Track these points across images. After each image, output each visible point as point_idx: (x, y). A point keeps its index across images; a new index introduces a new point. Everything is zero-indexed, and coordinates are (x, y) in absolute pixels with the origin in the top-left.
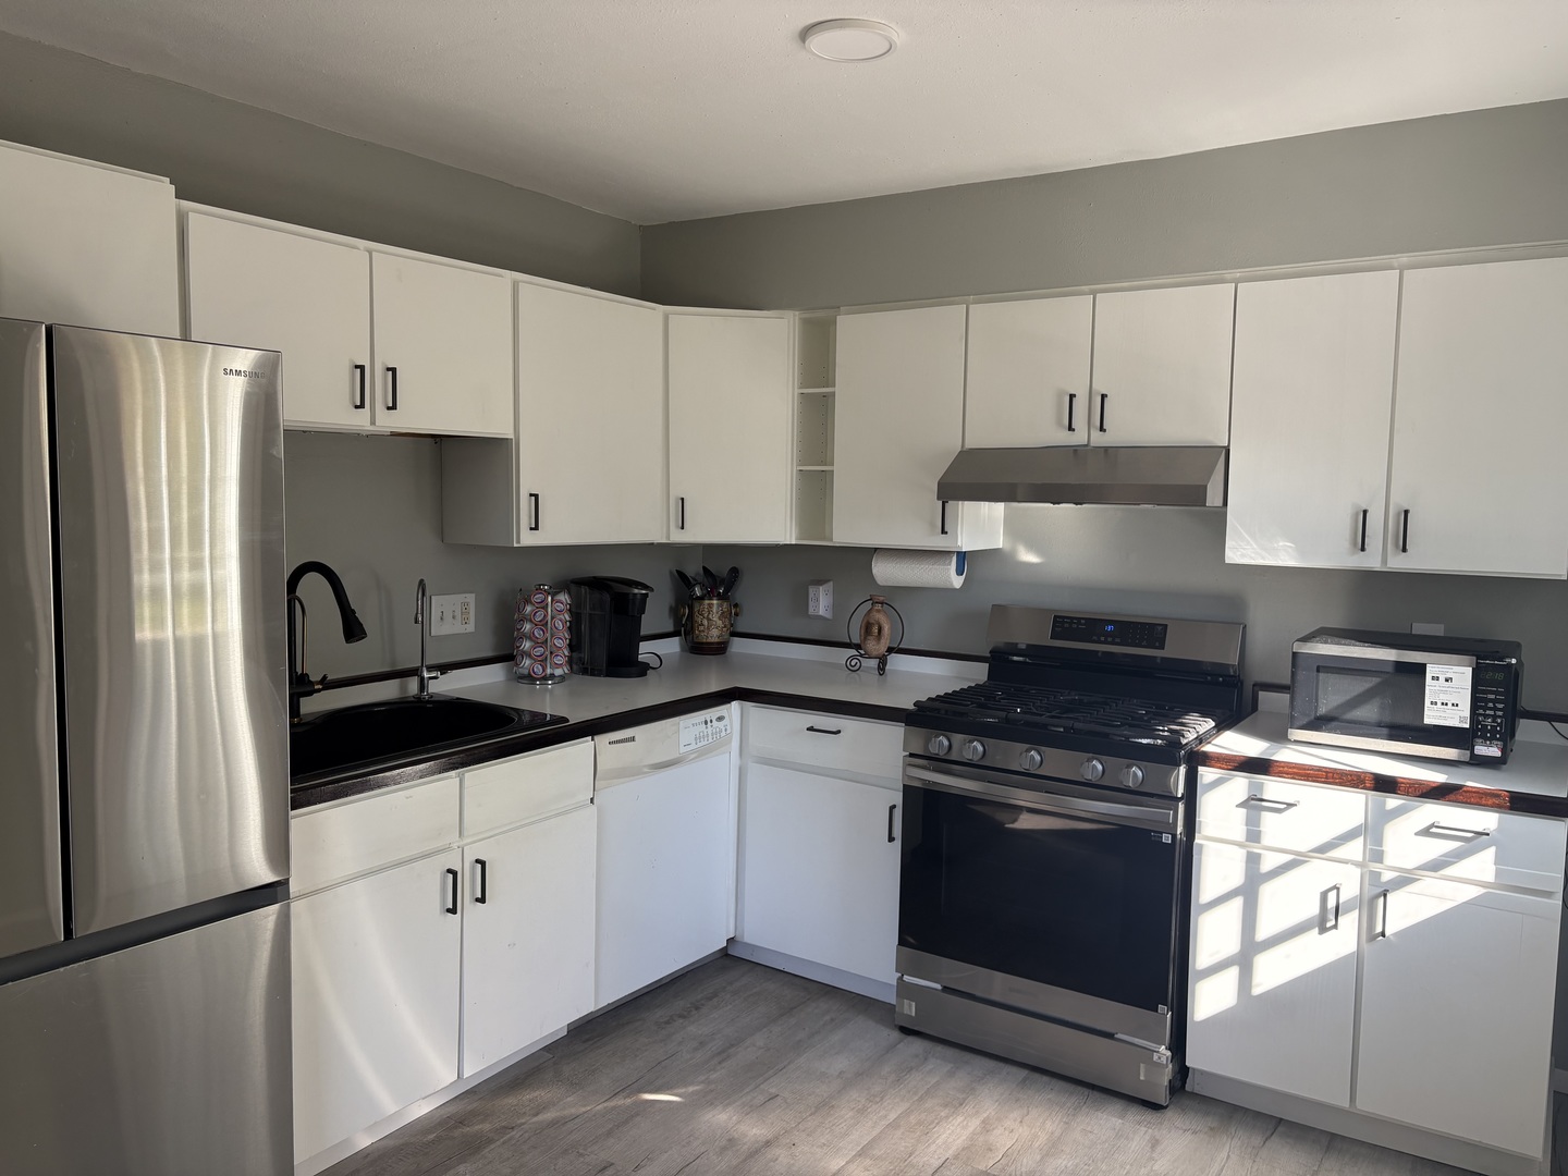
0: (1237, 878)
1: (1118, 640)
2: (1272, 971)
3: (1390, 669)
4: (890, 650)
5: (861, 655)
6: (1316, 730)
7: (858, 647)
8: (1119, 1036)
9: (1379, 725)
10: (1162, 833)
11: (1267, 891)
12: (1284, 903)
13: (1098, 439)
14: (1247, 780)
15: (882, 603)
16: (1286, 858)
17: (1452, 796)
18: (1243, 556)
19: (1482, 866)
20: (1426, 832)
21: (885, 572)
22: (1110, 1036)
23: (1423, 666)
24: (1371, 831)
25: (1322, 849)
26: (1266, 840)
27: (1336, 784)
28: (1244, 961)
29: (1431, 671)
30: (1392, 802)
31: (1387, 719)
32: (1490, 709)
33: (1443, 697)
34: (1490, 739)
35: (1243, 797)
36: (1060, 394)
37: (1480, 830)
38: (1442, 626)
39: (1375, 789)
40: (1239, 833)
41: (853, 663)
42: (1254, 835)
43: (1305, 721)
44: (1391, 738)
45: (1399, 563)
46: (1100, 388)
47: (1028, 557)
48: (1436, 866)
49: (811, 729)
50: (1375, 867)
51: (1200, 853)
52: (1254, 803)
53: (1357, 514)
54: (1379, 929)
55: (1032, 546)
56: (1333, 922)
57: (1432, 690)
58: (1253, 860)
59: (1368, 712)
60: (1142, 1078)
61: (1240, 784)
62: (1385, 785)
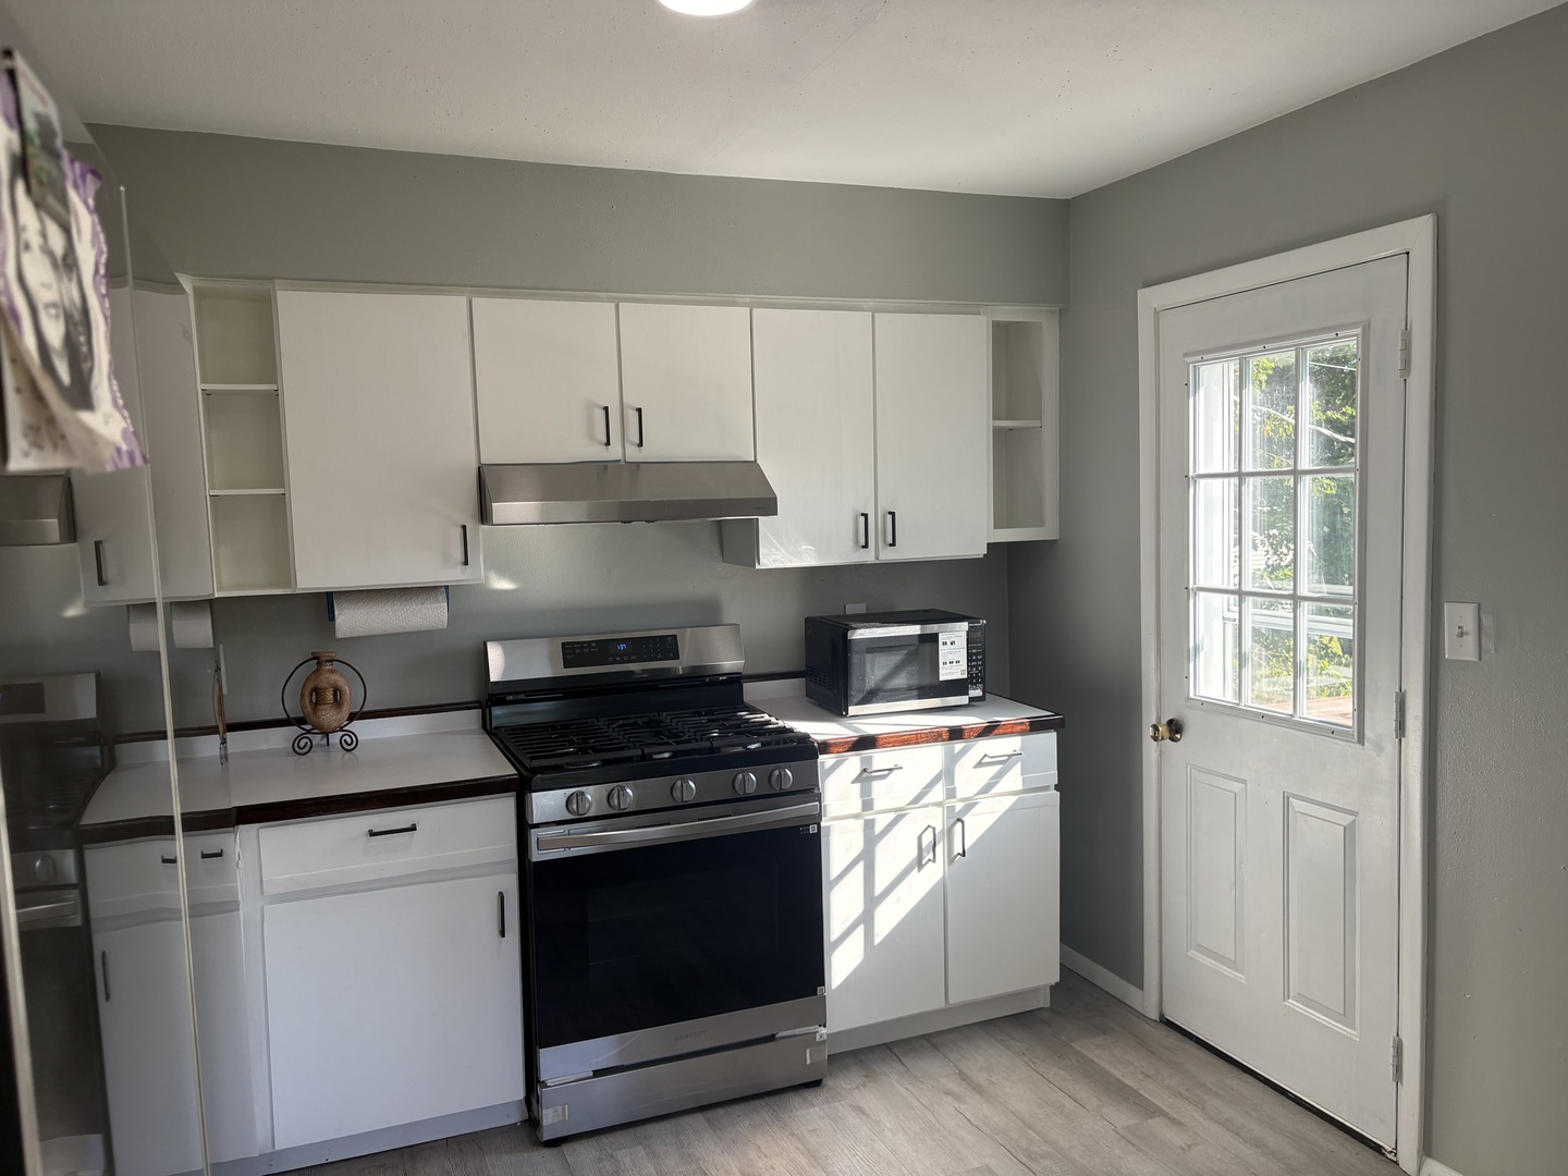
0: (858, 845)
1: (633, 657)
2: (888, 918)
3: (916, 641)
4: (352, 717)
5: (309, 732)
6: (869, 703)
7: (300, 722)
8: (780, 1034)
9: (909, 689)
10: (808, 825)
11: (881, 850)
12: (894, 854)
13: (633, 454)
14: (859, 757)
15: (331, 661)
16: (892, 816)
17: (996, 731)
18: (774, 561)
19: (1014, 780)
20: (980, 764)
21: (349, 621)
22: (771, 1038)
23: (937, 635)
24: (947, 774)
25: (916, 801)
26: (877, 806)
27: (923, 742)
28: (866, 918)
29: (942, 638)
30: (958, 746)
31: (915, 682)
32: (974, 661)
33: (950, 658)
34: (975, 684)
35: (857, 771)
36: (590, 406)
37: (1011, 752)
38: (864, 605)
39: (950, 739)
40: (857, 807)
41: (302, 744)
42: (867, 805)
43: (860, 696)
44: (921, 696)
45: (888, 555)
46: (632, 400)
47: (502, 584)
48: (986, 789)
49: (372, 834)
50: (950, 802)
51: (828, 835)
52: (865, 777)
53: (856, 519)
54: (958, 849)
55: (505, 571)
56: (931, 856)
57: (944, 653)
58: (869, 825)
59: (901, 681)
60: (808, 1062)
61: (853, 762)
62: (956, 734)
